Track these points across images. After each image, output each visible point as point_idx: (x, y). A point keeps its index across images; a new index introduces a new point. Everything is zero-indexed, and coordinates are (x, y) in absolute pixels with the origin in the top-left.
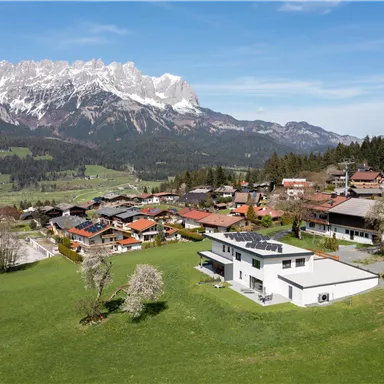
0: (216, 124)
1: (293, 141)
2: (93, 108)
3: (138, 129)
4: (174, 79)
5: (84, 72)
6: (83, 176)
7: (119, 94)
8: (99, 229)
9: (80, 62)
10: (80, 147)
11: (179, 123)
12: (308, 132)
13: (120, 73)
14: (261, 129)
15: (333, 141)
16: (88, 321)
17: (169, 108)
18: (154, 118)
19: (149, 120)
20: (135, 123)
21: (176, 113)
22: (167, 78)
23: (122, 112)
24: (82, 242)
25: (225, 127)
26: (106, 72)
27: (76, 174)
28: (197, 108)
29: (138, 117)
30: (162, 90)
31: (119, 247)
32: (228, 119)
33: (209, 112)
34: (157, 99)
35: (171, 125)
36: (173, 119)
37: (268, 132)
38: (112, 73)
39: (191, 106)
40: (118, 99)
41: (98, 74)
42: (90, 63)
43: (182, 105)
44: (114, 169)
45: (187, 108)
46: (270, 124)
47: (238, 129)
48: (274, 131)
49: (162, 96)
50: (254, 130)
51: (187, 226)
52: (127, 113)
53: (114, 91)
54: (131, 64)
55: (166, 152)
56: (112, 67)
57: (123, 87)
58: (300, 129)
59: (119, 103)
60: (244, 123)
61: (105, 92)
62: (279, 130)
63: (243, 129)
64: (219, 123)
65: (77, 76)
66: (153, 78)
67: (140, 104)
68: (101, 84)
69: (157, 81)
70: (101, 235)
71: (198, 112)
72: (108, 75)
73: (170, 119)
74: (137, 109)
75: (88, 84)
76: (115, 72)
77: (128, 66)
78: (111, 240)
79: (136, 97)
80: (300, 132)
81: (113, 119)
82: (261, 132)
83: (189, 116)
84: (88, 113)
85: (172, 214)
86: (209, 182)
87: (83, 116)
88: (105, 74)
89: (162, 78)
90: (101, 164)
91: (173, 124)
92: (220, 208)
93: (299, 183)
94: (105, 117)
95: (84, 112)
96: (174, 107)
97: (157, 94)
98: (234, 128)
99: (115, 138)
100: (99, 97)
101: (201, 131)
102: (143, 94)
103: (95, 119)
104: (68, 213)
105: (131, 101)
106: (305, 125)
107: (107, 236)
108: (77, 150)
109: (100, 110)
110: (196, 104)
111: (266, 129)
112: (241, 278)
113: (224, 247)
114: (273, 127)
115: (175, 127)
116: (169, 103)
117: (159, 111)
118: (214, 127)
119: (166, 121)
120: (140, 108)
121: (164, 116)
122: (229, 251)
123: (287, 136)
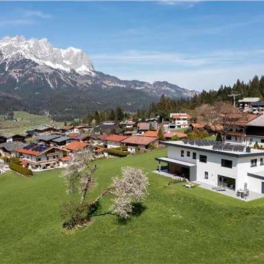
0: (107, 82)
1: (159, 94)
2: (18, 71)
3: (51, 86)
4: (76, 51)
5: (11, 45)
6: (12, 119)
7: (37, 61)
8: (44, 149)
9: (8, 38)
10: (8, 98)
11: (80, 82)
12: (168, 88)
13: (37, 46)
14: (137, 86)
15: (185, 94)
16: (73, 225)
17: (73, 71)
18: (62, 78)
19: (59, 79)
20: (49, 82)
21: (78, 75)
22: (72, 51)
23: (40, 74)
24: (29, 160)
25: (112, 84)
26: (27, 46)
27: (6, 118)
28: (93, 71)
29: (51, 77)
30: (67, 59)
31: (61, 163)
32: (114, 79)
33: (101, 74)
34: (64, 65)
35: (75, 83)
36: (76, 79)
37: (142, 88)
38: (31, 46)
39: (88, 70)
40: (37, 64)
41: (22, 46)
42: (15, 38)
43: (82, 69)
44: (35, 114)
45: (85, 71)
46: (143, 83)
47: (122, 86)
48: (146, 87)
49: (68, 63)
50: (132, 87)
51: (109, 147)
52: (42, 74)
53: (33, 59)
54: (45, 40)
55: (72, 102)
56: (31, 42)
57: (39, 56)
58: (163, 86)
59: (37, 67)
60: (125, 82)
61: (27, 59)
62: (149, 87)
63: (124, 86)
64: (108, 82)
65: (5, 47)
66: (61, 50)
67: (52, 68)
68: (23, 54)
69: (64, 52)
70: (46, 154)
71: (93, 74)
72: (29, 48)
73: (73, 79)
74: (50, 72)
75: (14, 53)
76: (34, 45)
77: (43, 41)
78: (54, 157)
79: (49, 63)
80: (163, 88)
81: (32, 79)
82: (137, 88)
83: (88, 77)
84: (14, 74)
85: (94, 139)
86: (112, 119)
87: (10, 76)
88: (26, 47)
89: (68, 50)
90: (25, 110)
91: (76, 82)
92: (128, 135)
93: (184, 116)
94: (26, 77)
95: (11, 74)
96: (77, 71)
97: (64, 61)
98: (119, 85)
99: (35, 92)
100: (22, 63)
101: (96, 87)
102: (54, 61)
103: (19, 78)
104: (11, 140)
105: (46, 66)
106: (166, 83)
107: (51, 154)
108: (6, 100)
109: (23, 72)
110: (91, 69)
111: (140, 86)
112: (207, 178)
113: (182, 152)
114: (145, 85)
115: (78, 85)
116: (73, 68)
117: (66, 73)
118: (105, 85)
119: (71, 80)
120: (52, 71)
121: (70, 77)
122: (188, 155)
123: (154, 91)
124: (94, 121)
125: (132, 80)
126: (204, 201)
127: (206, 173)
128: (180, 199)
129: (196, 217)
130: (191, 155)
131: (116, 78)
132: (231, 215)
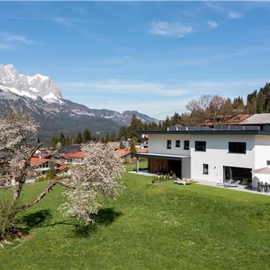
0: (75, 111)
1: (128, 123)
4: (44, 78)
7: (1, 87)
11: (47, 110)
12: (138, 118)
13: (2, 72)
14: (106, 115)
17: (40, 99)
18: (28, 105)
19: (24, 107)
20: (13, 109)
21: (45, 102)
22: (39, 78)
23: (4, 100)
25: (81, 113)
28: (61, 99)
29: (16, 104)
30: (33, 86)
32: (83, 108)
33: (69, 102)
34: (31, 92)
35: (41, 111)
36: (43, 106)
37: (111, 117)
39: (56, 98)
40: (0, 91)
43: (50, 97)
45: (53, 99)
46: (112, 112)
47: (91, 115)
48: (115, 117)
49: (34, 90)
50: (102, 116)
52: (7, 101)
54: (11, 66)
57: (4, 82)
59: (1, 94)
60: (94, 111)
62: (119, 116)
63: (94, 115)
64: (77, 110)
66: (28, 77)
67: (17, 95)
69: (30, 79)
71: (61, 102)
73: (40, 107)
74: (15, 98)
77: (8, 67)
79: (14, 90)
82: (107, 117)
83: (55, 105)
89: (35, 77)
91: (43, 110)
96: (44, 98)
97: (31, 88)
98: (88, 114)
101: (63, 116)
102: (20, 88)
105: (11, 92)
106: (136, 113)
110: (59, 97)
111: (109, 115)
112: (207, 173)
113: (169, 142)
114: (115, 114)
115: (44, 113)
116: (40, 95)
117: (32, 101)
118: (73, 113)
119: (37, 108)
120: (18, 98)
121: (36, 104)
122: (178, 146)
123: (124, 121)
124: (59, 144)
125: (101, 109)
126: (212, 198)
127: (206, 166)
128: (172, 199)
129: (202, 222)
130: (182, 145)
131: (85, 107)
132: (260, 215)
